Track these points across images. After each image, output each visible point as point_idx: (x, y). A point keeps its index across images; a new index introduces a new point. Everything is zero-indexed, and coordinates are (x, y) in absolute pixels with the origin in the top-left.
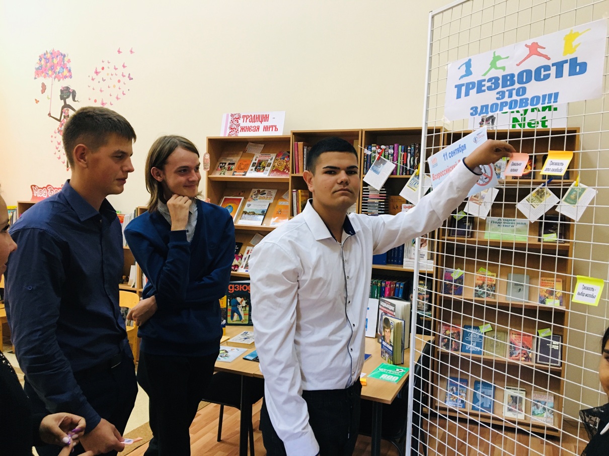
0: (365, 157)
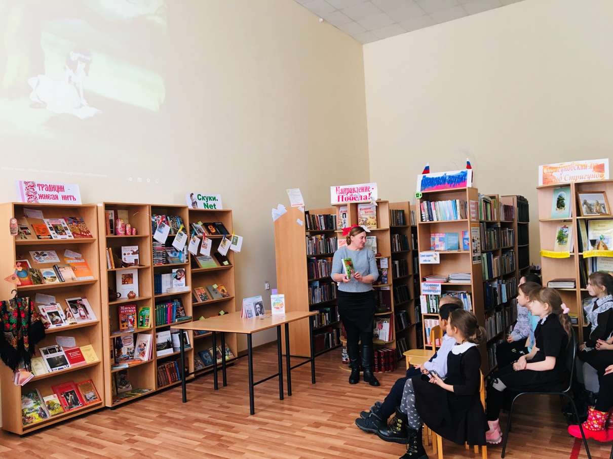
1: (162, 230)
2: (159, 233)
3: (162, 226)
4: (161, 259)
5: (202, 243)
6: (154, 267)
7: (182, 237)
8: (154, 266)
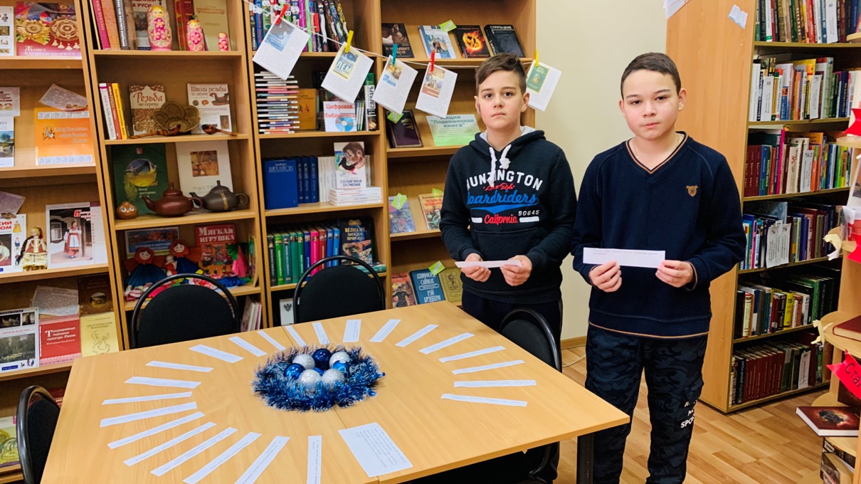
0: (252, 19)
1: (282, 42)
2: (273, 48)
3: (284, 29)
4: (284, 117)
5: (425, 81)
6: (262, 141)
7: (355, 64)
8: (262, 136)
